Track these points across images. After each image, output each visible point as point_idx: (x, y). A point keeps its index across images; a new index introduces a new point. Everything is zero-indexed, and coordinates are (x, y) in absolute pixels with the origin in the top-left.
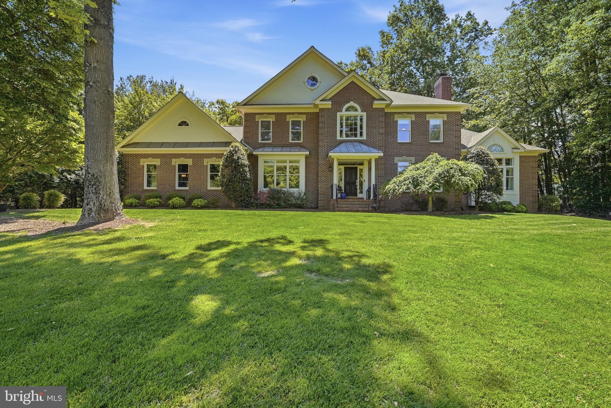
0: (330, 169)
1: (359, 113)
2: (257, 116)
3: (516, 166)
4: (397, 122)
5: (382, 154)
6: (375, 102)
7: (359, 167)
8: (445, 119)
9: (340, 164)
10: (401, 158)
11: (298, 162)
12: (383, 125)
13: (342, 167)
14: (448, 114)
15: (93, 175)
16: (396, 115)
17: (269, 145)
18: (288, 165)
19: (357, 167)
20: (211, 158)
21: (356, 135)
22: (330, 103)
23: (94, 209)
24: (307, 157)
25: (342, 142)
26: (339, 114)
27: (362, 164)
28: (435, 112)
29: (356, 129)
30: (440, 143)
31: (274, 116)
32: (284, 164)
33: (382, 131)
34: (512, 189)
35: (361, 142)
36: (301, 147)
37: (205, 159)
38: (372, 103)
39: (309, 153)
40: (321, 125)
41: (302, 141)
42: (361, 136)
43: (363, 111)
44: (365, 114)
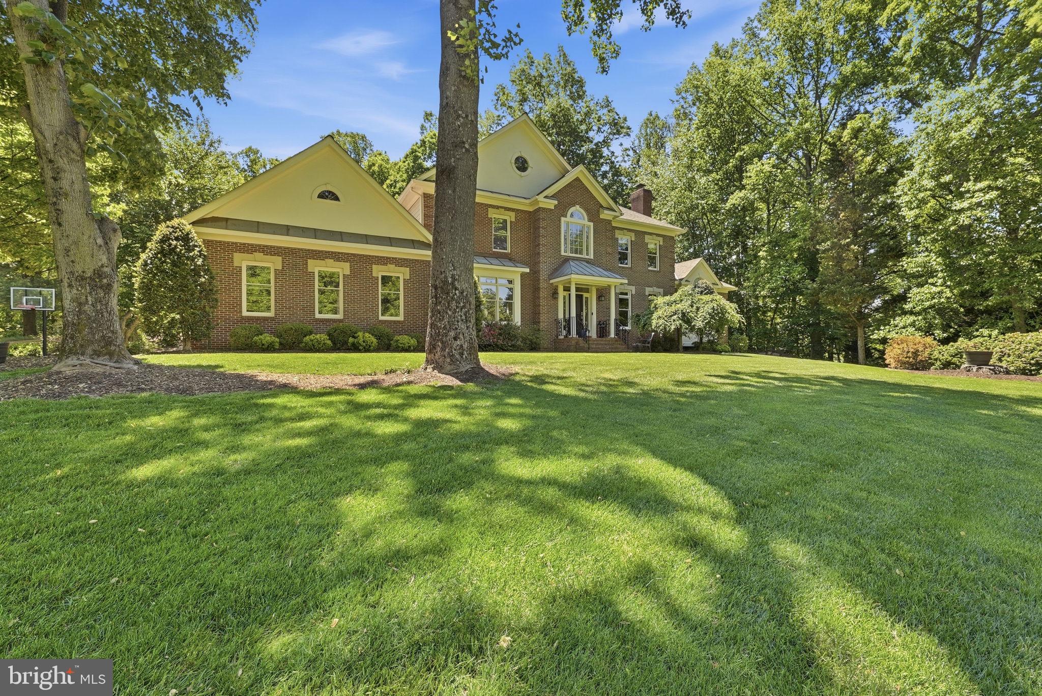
0: (554, 296)
1: (586, 222)
6: (605, 212)
7: (585, 295)
8: (662, 243)
11: (510, 281)
12: (610, 242)
14: (664, 237)
15: (462, 293)
16: (616, 231)
19: (582, 295)
20: (385, 264)
21: (582, 252)
22: (554, 202)
24: (523, 275)
25: (567, 259)
26: (562, 220)
27: (587, 290)
28: (654, 233)
29: (581, 244)
30: (658, 272)
35: (588, 261)
36: (509, 258)
37: (374, 267)
38: (600, 212)
39: (527, 270)
40: (542, 231)
41: (509, 251)
42: (587, 254)
43: (590, 220)
44: (592, 224)
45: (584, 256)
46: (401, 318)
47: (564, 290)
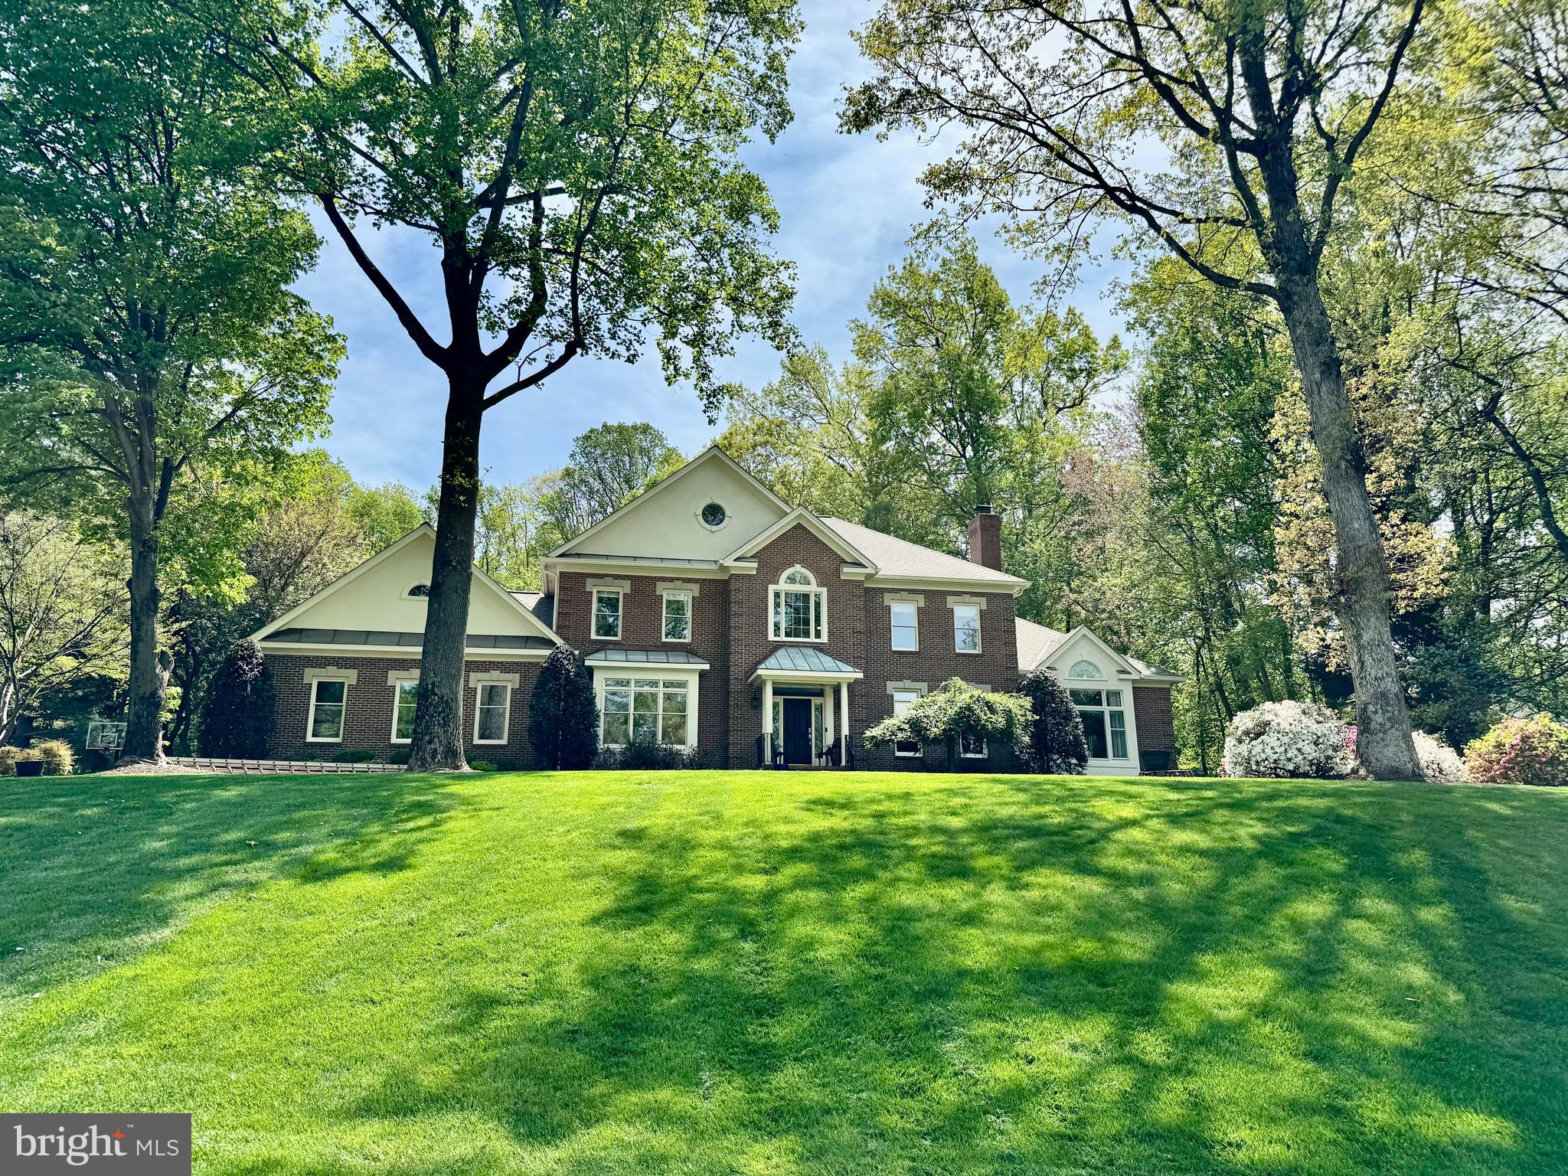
0: (755, 703)
1: (813, 588)
2: (589, 581)
3: (1128, 707)
4: (888, 608)
5: (861, 676)
6: (845, 570)
7: (815, 701)
8: (984, 607)
9: (777, 692)
10: (899, 684)
11: (682, 685)
12: (862, 613)
13: (780, 699)
14: (989, 596)
16: (887, 596)
17: (617, 646)
18: (661, 691)
19: (810, 701)
20: (487, 670)
21: (807, 634)
22: (755, 565)
23: (440, 750)
24: (702, 675)
25: (779, 646)
26: (772, 588)
27: (820, 693)
28: (966, 591)
29: (807, 622)
30: (976, 655)
31: (627, 584)
32: (653, 690)
33: (860, 627)
34: (1125, 755)
35: (817, 647)
36: (688, 651)
37: (472, 674)
38: (838, 572)
39: (707, 667)
40: (734, 608)
41: (688, 640)
42: (818, 635)
43: (820, 584)
44: (824, 591)
45: (812, 639)
46: (504, 742)
47: (775, 694)
